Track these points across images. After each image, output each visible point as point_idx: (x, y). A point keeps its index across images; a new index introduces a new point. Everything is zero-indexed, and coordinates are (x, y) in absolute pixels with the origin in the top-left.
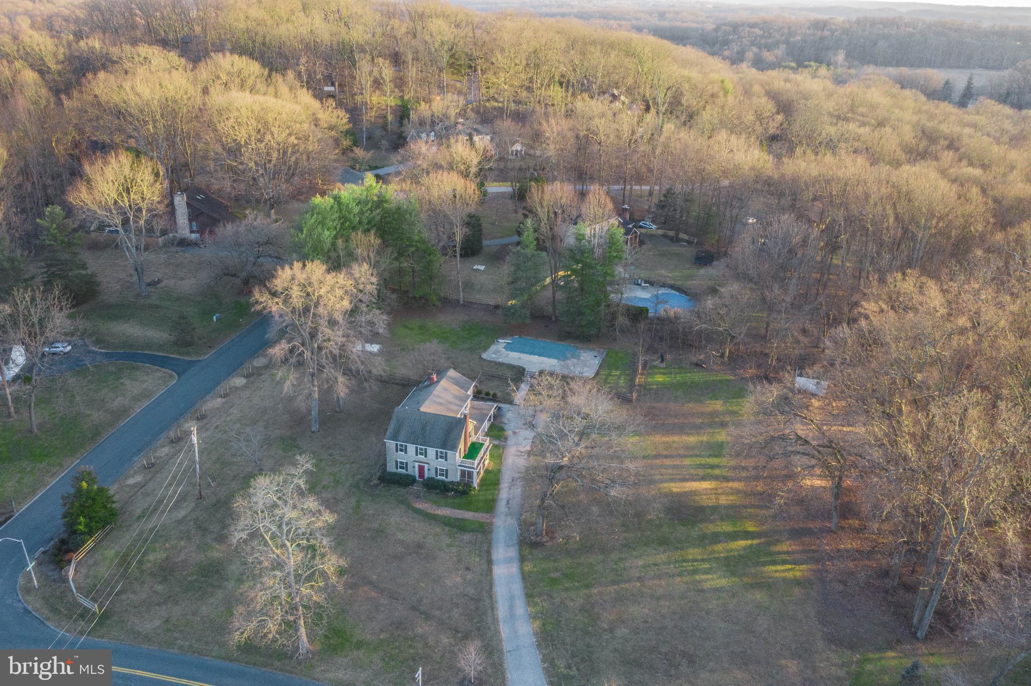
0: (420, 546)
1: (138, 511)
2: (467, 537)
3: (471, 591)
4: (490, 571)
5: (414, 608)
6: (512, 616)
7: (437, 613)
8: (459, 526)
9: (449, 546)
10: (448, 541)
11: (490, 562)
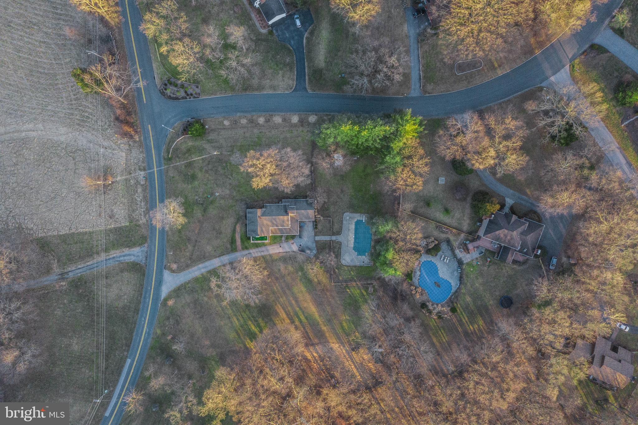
0: (220, 233)
1: (210, 138)
2: (229, 246)
3: (207, 254)
4: (216, 257)
5: (196, 241)
6: (200, 269)
7: (196, 248)
8: (233, 241)
9: (223, 242)
10: (225, 241)
11: (219, 256)
